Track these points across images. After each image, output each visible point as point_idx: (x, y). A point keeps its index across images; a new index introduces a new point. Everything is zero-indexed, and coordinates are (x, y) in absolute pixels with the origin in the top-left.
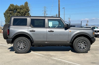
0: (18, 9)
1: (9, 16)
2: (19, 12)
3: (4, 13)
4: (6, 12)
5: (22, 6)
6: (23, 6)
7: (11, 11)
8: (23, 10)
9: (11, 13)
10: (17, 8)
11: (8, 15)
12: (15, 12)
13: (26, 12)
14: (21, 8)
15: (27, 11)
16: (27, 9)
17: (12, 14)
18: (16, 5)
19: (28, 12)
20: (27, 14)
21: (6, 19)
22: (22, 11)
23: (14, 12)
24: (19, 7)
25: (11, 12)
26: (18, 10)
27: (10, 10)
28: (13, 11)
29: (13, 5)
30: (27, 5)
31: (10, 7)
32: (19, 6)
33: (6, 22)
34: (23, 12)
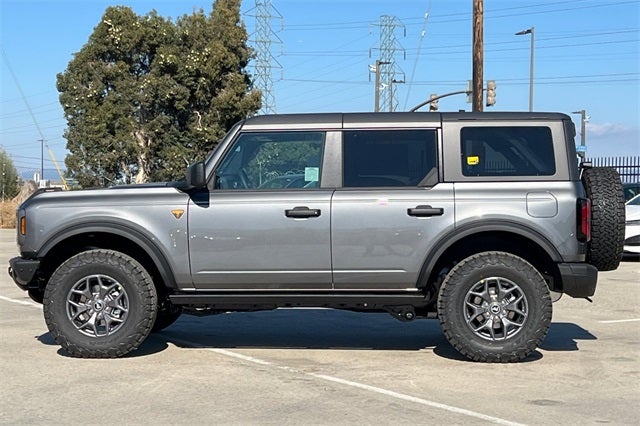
0: (168, 42)
1: (99, 99)
2: (170, 69)
3: (59, 77)
4: (72, 67)
5: (197, 20)
6: (202, 20)
7: (114, 57)
8: (201, 49)
9: (108, 79)
10: (155, 42)
11: (92, 89)
12: (143, 66)
13: (225, 70)
14: (185, 38)
15: (233, 59)
16: (233, 42)
17: (119, 83)
18: (153, 13)
19: (243, 64)
20: (233, 84)
21: (71, 124)
22: (193, 61)
23: (132, 70)
24: (171, 31)
25: (111, 66)
26: (166, 56)
27: (102, 56)
28: (129, 61)
29: (128, 12)
30: (237, 14)
31: (102, 32)
32: (174, 22)
33: (70, 142)
34: (204, 69)
